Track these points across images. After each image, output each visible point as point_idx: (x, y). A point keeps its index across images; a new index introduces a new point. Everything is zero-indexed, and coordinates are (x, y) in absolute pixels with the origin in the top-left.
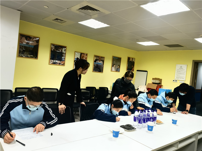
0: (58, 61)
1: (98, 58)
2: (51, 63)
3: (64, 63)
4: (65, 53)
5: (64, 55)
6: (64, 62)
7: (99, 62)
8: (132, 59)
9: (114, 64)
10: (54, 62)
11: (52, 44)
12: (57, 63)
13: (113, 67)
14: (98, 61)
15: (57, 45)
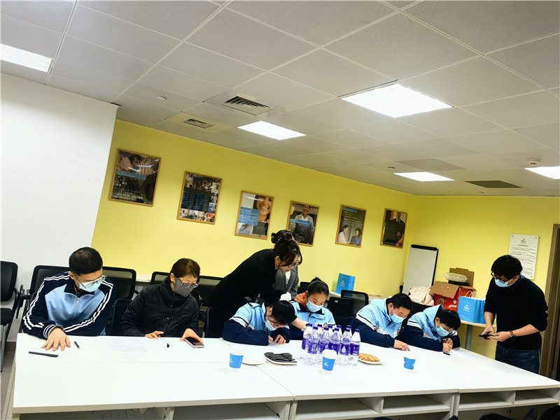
0: (199, 214)
1: (300, 210)
2: (183, 215)
3: (214, 217)
4: (216, 193)
5: (215, 198)
6: (213, 215)
7: (303, 219)
8: (399, 214)
9: (346, 226)
10: (190, 214)
11: (187, 173)
12: (196, 216)
13: (342, 233)
14: (300, 215)
15: (198, 175)
